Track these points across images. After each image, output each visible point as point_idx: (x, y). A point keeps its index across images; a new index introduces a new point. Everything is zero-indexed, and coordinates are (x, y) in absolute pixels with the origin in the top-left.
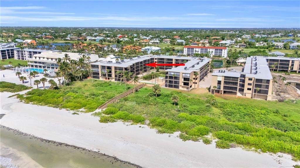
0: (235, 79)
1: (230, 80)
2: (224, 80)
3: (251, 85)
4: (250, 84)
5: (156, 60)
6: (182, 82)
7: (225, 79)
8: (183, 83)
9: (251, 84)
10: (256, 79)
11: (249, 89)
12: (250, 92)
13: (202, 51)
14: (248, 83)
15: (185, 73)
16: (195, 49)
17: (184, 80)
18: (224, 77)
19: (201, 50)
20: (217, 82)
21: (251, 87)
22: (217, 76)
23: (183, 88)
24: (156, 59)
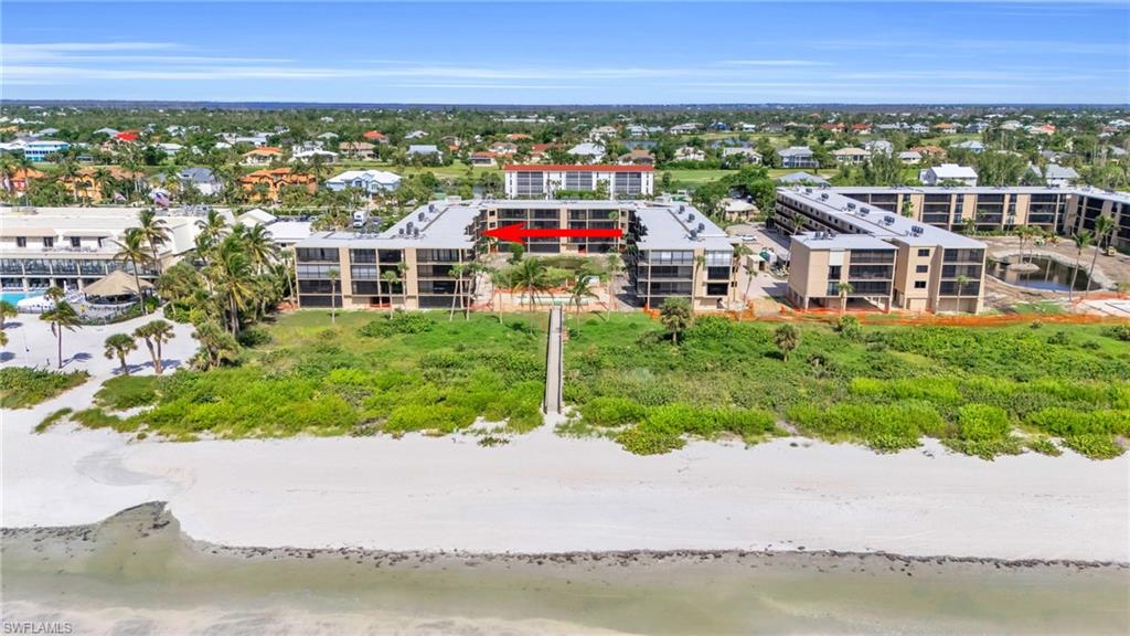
0: (886, 256)
1: (868, 260)
2: (851, 262)
3: (926, 271)
4: (921, 269)
5: (494, 219)
6: (704, 284)
7: (852, 260)
8: (705, 288)
9: (926, 267)
10: (947, 250)
11: (920, 285)
12: (924, 292)
13: (572, 180)
14: (918, 267)
15: (714, 252)
16: (545, 176)
17: (710, 277)
18: (849, 253)
19: (567, 177)
20: (827, 271)
21: (925, 277)
22: (829, 250)
23: (706, 305)
24: (492, 213)
